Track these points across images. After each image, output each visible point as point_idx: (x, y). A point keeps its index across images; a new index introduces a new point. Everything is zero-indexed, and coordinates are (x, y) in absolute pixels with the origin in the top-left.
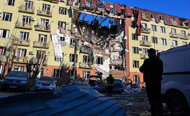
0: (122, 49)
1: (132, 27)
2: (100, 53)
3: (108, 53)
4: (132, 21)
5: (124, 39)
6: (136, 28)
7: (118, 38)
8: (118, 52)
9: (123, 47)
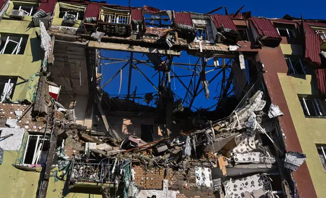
0: (270, 160)
1: (290, 73)
2: (166, 181)
3: (208, 183)
4: (287, 56)
5: (270, 115)
6: (309, 77)
7: (245, 115)
8: (255, 178)
9: (273, 153)
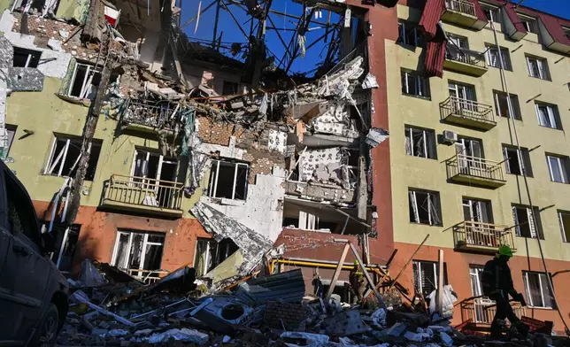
0: (353, 134)
1: (399, 42)
2: (233, 138)
3: (281, 148)
4: (401, 20)
5: (364, 86)
6: (419, 50)
7: (336, 81)
8: (334, 151)
9: (359, 127)
